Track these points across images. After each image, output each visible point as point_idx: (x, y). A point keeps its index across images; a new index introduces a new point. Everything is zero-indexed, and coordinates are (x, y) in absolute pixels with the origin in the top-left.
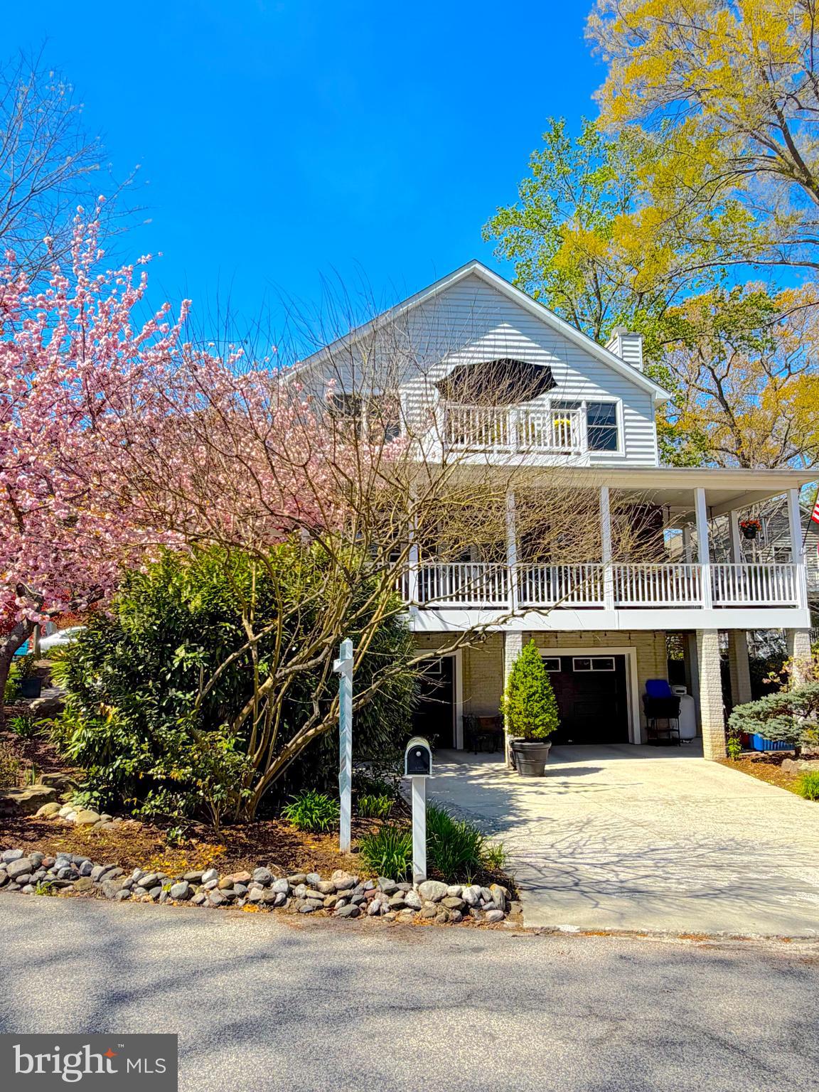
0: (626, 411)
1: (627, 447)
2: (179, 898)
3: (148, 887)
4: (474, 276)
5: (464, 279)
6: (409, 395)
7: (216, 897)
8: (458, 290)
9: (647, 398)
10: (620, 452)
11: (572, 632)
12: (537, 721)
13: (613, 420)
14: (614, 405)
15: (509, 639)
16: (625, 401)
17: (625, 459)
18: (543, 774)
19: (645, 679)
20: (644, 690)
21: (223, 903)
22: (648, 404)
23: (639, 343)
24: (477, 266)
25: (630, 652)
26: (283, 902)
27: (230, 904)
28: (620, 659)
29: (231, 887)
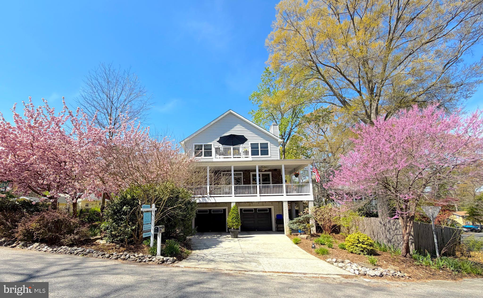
0: (271, 145)
1: (271, 154)
2: (107, 258)
3: (102, 255)
4: (231, 113)
5: (228, 114)
6: (214, 144)
7: (114, 258)
8: (226, 117)
9: (277, 141)
10: (269, 156)
11: (256, 202)
12: (234, 224)
13: (267, 147)
14: (267, 144)
15: (232, 204)
16: (270, 142)
17: (270, 157)
18: (237, 237)
19: (276, 214)
20: (276, 217)
21: (115, 259)
22: (277, 143)
23: (278, 126)
24: (231, 111)
25: (272, 207)
26: (127, 259)
27: (117, 259)
28: (270, 209)
29: (118, 256)
